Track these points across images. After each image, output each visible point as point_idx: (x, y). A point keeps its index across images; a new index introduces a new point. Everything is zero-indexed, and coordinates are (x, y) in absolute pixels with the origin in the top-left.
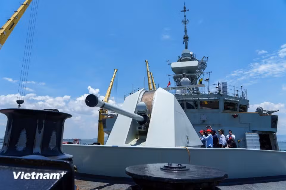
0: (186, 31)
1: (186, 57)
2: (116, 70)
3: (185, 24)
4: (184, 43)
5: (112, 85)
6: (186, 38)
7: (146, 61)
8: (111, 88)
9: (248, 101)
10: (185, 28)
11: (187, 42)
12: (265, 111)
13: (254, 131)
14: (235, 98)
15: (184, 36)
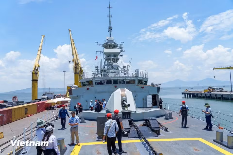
0: (110, 23)
1: (111, 43)
2: (43, 36)
3: (110, 17)
4: (109, 31)
5: (41, 49)
6: (110, 28)
7: (69, 30)
8: (41, 52)
9: (148, 79)
10: (110, 21)
11: (111, 31)
12: (155, 84)
13: (150, 94)
14: (143, 78)
15: (109, 27)
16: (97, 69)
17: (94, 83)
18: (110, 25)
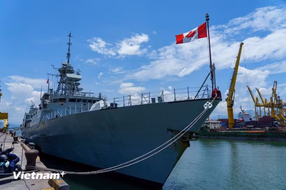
0: (69, 50)
3: (69, 45)
6: (69, 55)
10: (69, 48)
11: (69, 58)
15: (68, 53)
16: (51, 91)
17: (67, 100)
18: (69, 51)
